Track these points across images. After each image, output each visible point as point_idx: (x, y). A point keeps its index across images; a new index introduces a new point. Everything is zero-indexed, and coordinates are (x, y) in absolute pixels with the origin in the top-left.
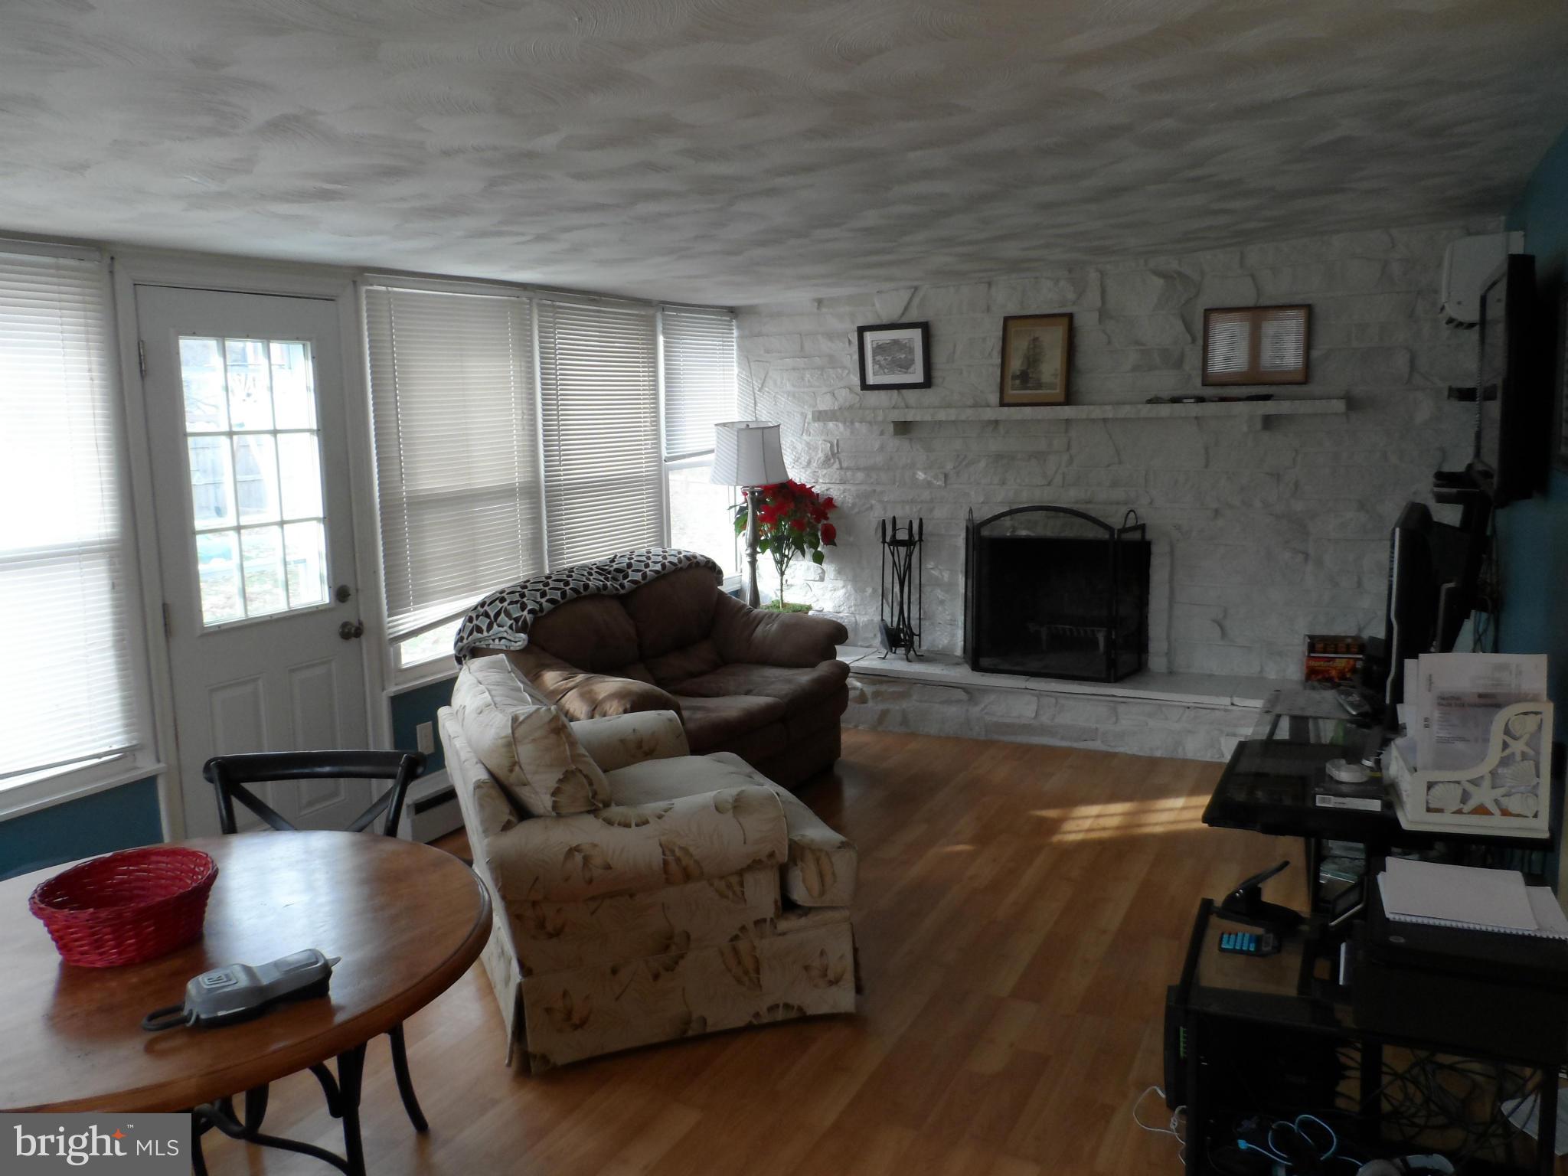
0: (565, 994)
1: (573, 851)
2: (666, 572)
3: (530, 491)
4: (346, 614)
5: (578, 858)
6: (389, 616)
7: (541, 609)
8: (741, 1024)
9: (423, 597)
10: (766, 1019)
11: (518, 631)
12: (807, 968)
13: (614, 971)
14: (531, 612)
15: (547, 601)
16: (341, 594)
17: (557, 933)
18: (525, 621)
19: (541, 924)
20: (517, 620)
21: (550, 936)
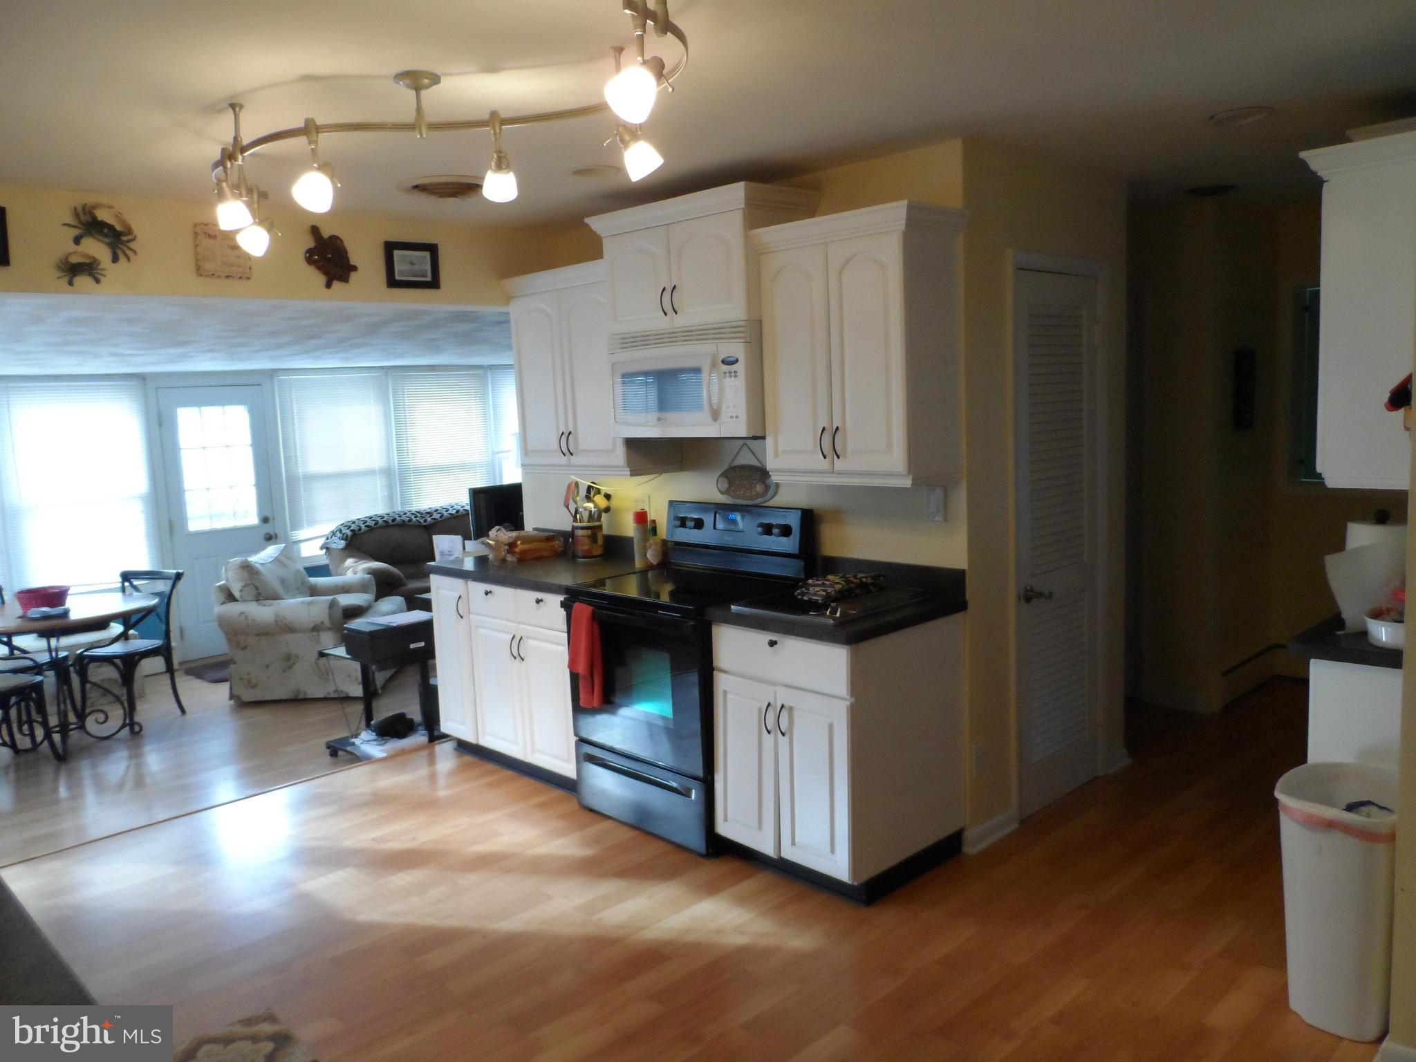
0: (248, 674)
1: (242, 613)
2: (459, 514)
3: (388, 472)
4: (268, 529)
5: (243, 616)
6: (291, 531)
7: (360, 530)
8: (322, 696)
9: (312, 522)
10: (333, 696)
11: (342, 539)
12: (349, 676)
13: (268, 666)
14: (351, 531)
15: (366, 526)
16: (265, 520)
17: (244, 648)
18: (347, 535)
19: (238, 644)
20: (344, 534)
21: (243, 649)
